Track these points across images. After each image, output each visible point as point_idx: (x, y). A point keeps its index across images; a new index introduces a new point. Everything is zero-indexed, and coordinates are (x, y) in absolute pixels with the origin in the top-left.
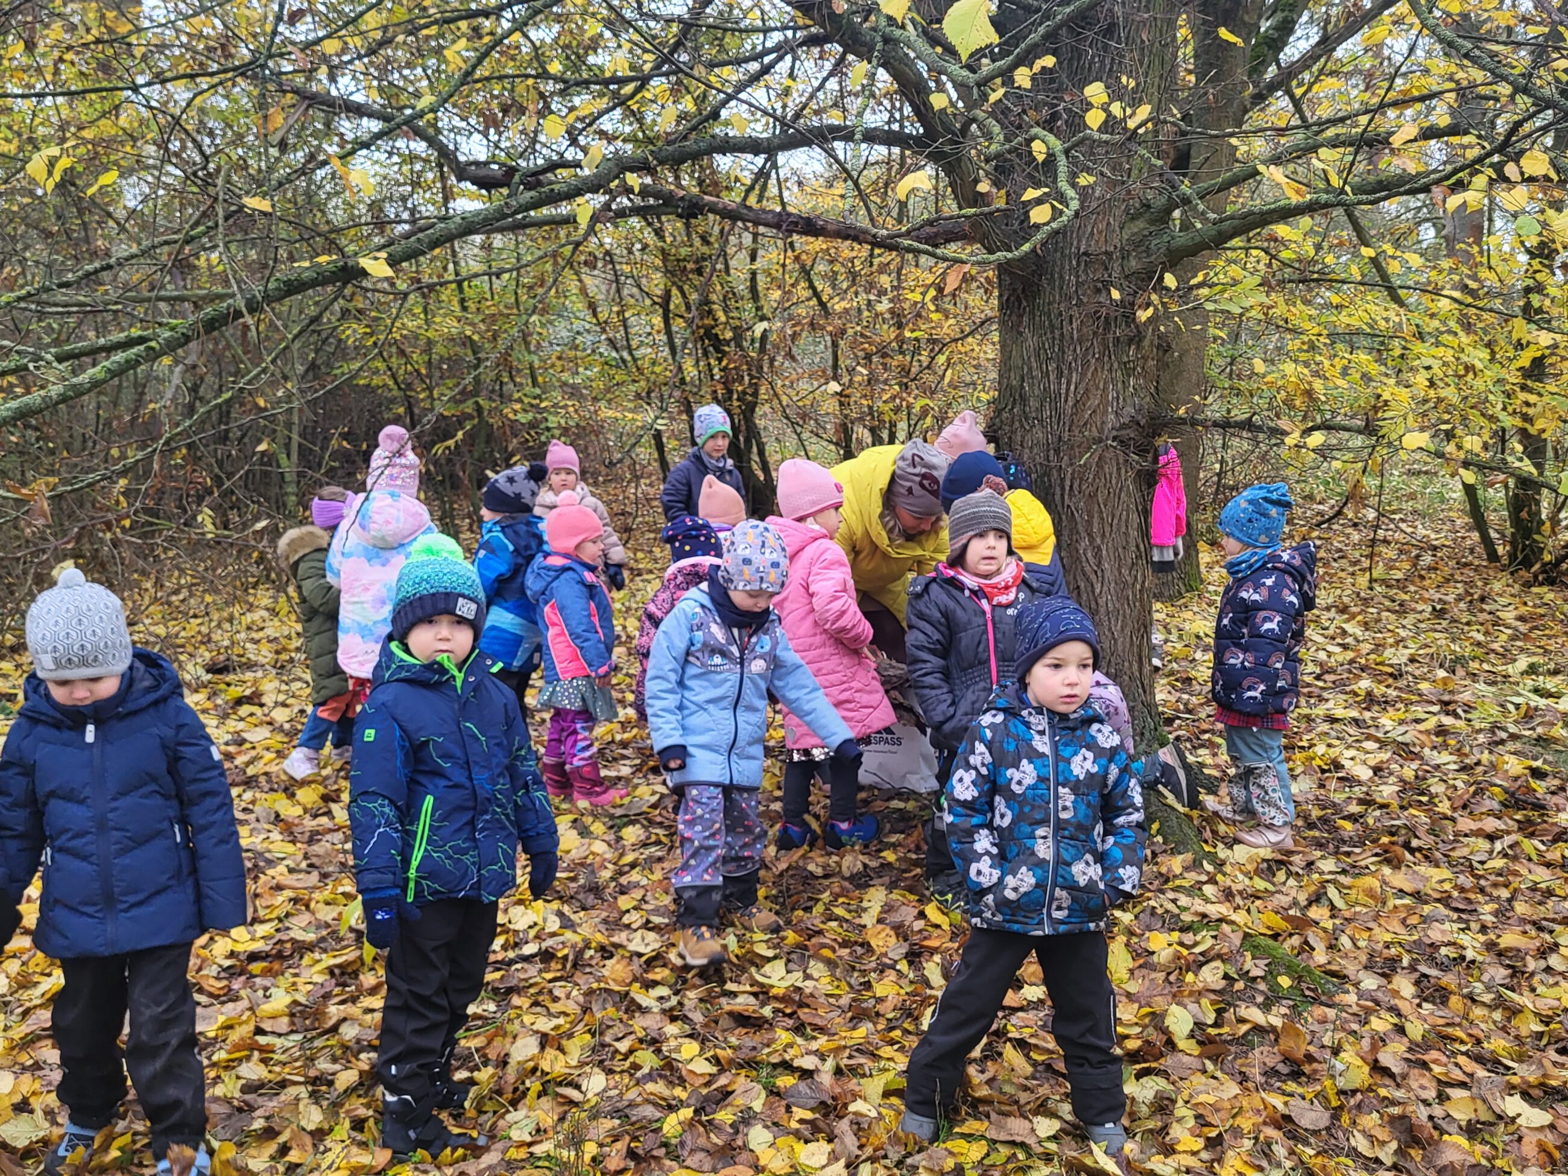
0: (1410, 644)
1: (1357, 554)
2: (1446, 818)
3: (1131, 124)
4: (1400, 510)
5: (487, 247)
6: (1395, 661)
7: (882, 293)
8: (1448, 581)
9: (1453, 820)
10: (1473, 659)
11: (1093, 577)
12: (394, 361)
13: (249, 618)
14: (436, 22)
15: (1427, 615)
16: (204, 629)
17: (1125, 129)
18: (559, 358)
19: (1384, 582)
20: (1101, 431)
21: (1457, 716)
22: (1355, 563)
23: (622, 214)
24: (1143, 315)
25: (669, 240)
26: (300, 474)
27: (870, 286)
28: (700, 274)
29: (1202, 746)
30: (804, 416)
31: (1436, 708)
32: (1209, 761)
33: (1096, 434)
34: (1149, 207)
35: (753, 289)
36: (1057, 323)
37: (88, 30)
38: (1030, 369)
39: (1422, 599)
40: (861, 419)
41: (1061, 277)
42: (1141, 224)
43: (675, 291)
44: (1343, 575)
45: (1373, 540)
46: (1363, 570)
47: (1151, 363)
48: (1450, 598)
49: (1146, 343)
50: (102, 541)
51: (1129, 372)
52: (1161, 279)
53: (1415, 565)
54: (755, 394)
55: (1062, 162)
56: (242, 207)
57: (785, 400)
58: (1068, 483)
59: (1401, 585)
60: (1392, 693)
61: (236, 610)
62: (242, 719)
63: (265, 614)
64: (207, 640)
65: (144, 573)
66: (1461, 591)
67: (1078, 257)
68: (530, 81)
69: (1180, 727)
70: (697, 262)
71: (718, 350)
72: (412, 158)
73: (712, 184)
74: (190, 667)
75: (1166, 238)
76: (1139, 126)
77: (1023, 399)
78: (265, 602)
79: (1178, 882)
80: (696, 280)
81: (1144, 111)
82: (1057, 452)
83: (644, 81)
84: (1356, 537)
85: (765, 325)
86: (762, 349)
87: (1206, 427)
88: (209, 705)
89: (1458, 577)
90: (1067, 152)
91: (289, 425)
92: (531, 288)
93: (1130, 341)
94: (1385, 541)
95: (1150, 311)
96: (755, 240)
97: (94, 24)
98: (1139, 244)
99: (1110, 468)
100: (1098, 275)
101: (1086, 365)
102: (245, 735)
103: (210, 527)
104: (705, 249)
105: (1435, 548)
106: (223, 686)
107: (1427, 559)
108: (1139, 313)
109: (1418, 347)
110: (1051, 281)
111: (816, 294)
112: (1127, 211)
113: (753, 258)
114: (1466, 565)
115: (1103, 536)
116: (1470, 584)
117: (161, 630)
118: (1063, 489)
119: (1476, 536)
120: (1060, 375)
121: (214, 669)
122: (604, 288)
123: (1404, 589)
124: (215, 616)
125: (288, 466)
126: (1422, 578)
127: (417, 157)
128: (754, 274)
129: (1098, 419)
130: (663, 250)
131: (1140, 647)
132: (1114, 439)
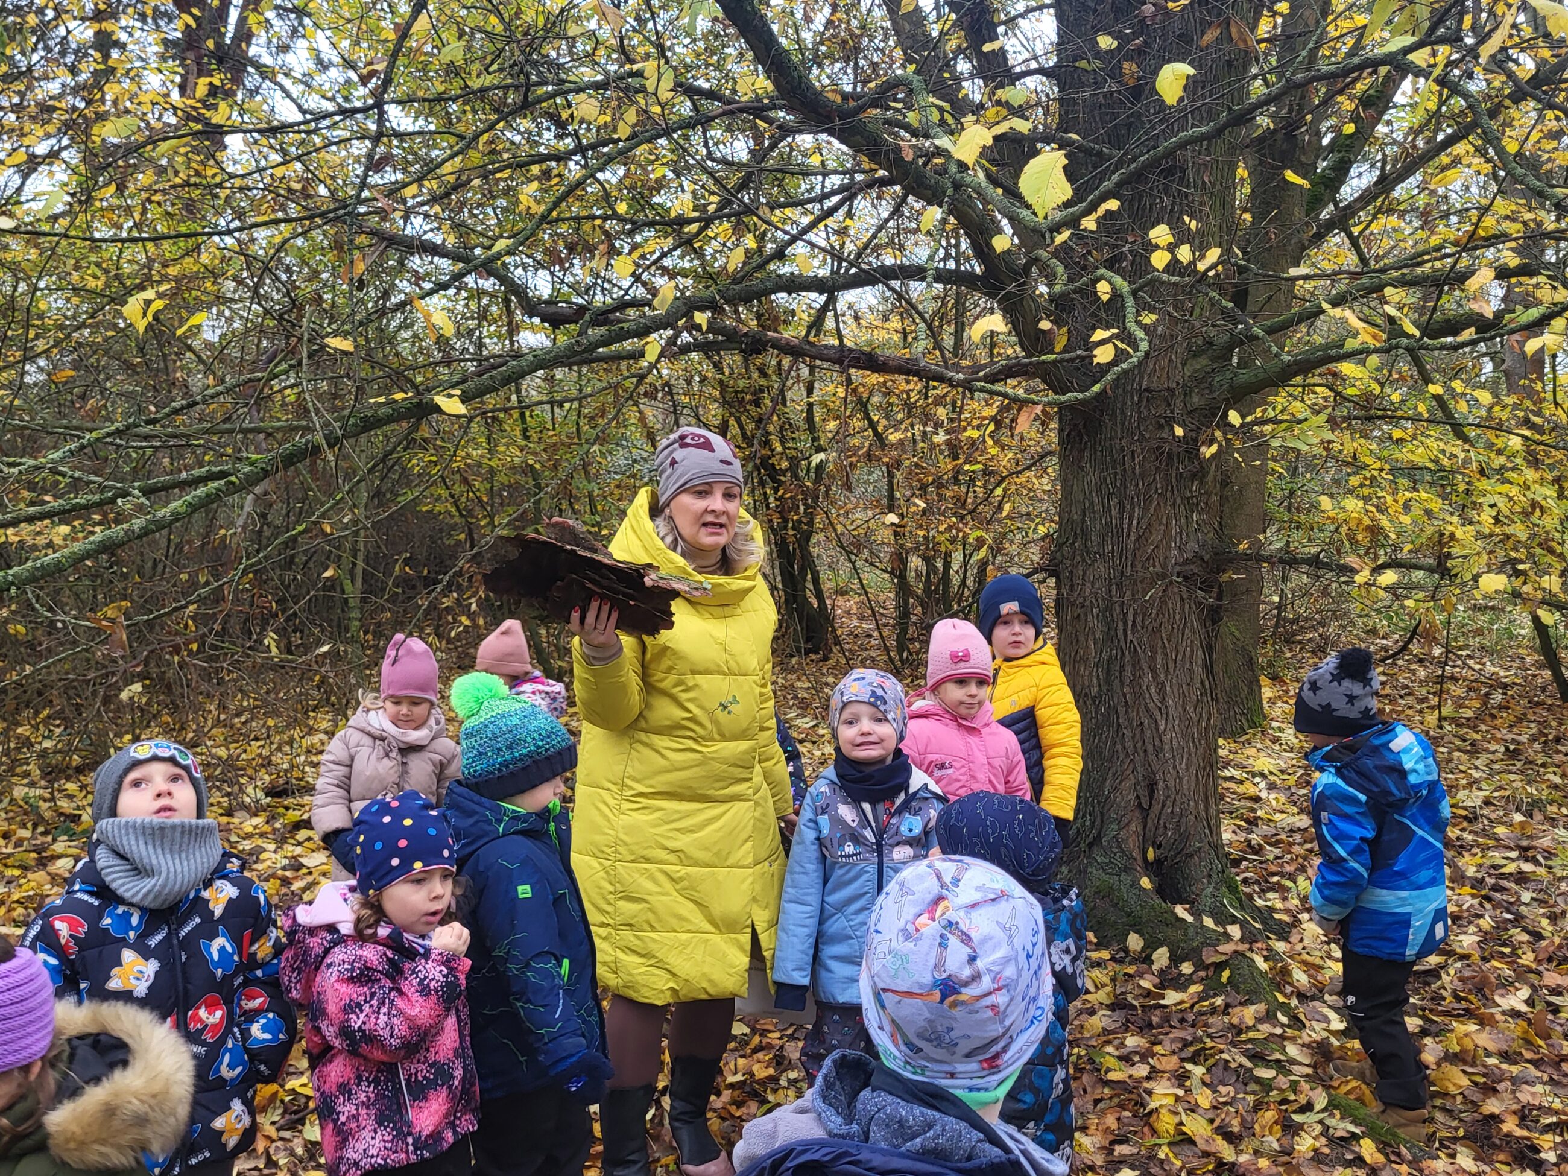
0: (1484, 785)
1: (1424, 691)
2: (1531, 971)
3: (1201, 267)
4: (1467, 647)
5: (550, 379)
6: (1470, 804)
7: (938, 425)
8: (1520, 720)
9: (1539, 974)
10: (1551, 802)
11: (1157, 713)
12: (457, 489)
13: (307, 742)
14: (509, 166)
15: (1500, 756)
16: (265, 752)
17: (1196, 271)
18: (618, 487)
19: (1453, 720)
20: (1164, 566)
21: (1537, 863)
22: (1422, 701)
23: (686, 349)
24: (1208, 451)
25: (727, 371)
26: (364, 600)
27: (926, 418)
28: (758, 406)
29: (1271, 889)
30: (859, 546)
31: (1514, 854)
32: (1279, 905)
33: (1158, 568)
34: (1211, 344)
35: (810, 419)
36: (1119, 459)
37: (176, 173)
38: (1092, 503)
39: (1494, 738)
40: (917, 549)
41: (1123, 413)
42: (1203, 361)
43: (732, 422)
44: (1410, 712)
45: (1442, 676)
46: (1432, 708)
47: (1214, 498)
48: (1524, 738)
49: (1210, 478)
50: (169, 664)
51: (1192, 507)
52: (1225, 415)
53: (1485, 704)
54: (811, 523)
55: (1130, 302)
56: (324, 347)
57: (840, 528)
58: (1131, 618)
59: (1472, 724)
60: (1468, 837)
61: (296, 733)
62: (299, 844)
63: (323, 736)
64: (267, 763)
65: (208, 695)
66: (1534, 731)
67: (1140, 393)
68: (598, 222)
69: (1247, 869)
70: (754, 394)
71: (774, 480)
72: (480, 293)
73: (772, 319)
74: (250, 790)
75: (1229, 375)
76: (1209, 269)
77: (1085, 534)
78: (324, 725)
79: (1251, 1035)
80: (754, 412)
81: (1214, 254)
82: (1119, 586)
83: (707, 222)
84: (1422, 673)
85: (822, 456)
86: (818, 480)
87: (1272, 564)
88: (267, 828)
89: (1531, 717)
90: (1134, 293)
91: (355, 552)
92: (592, 418)
93: (1193, 476)
94: (1453, 679)
95: (1214, 448)
96: (812, 373)
97: (181, 168)
98: (1201, 380)
99: (1173, 604)
100: (1161, 411)
101: (1148, 500)
102: (303, 860)
103: (274, 651)
104: (763, 382)
105: (1505, 686)
106: (281, 810)
107: (1498, 697)
108: (1203, 449)
109: (1484, 484)
110: (1113, 416)
111: (873, 425)
112: (1189, 348)
113: (810, 391)
114: (1538, 704)
115: (1167, 671)
116: (1543, 724)
117: (222, 752)
118: (1125, 624)
119: (1547, 674)
120: (1122, 510)
121: (273, 792)
122: (661, 417)
123: (1475, 728)
124: (277, 739)
125: (353, 591)
126: (1494, 717)
127: (485, 293)
128: (810, 406)
129: (1161, 554)
130: (721, 382)
131: (1206, 786)
132: (1178, 575)
